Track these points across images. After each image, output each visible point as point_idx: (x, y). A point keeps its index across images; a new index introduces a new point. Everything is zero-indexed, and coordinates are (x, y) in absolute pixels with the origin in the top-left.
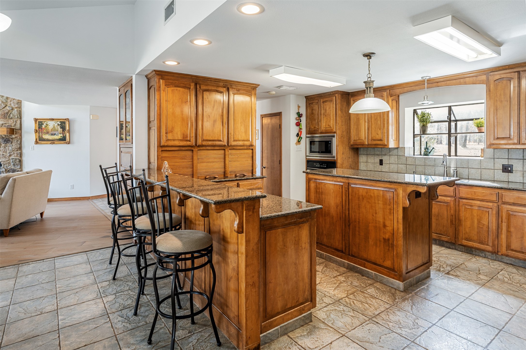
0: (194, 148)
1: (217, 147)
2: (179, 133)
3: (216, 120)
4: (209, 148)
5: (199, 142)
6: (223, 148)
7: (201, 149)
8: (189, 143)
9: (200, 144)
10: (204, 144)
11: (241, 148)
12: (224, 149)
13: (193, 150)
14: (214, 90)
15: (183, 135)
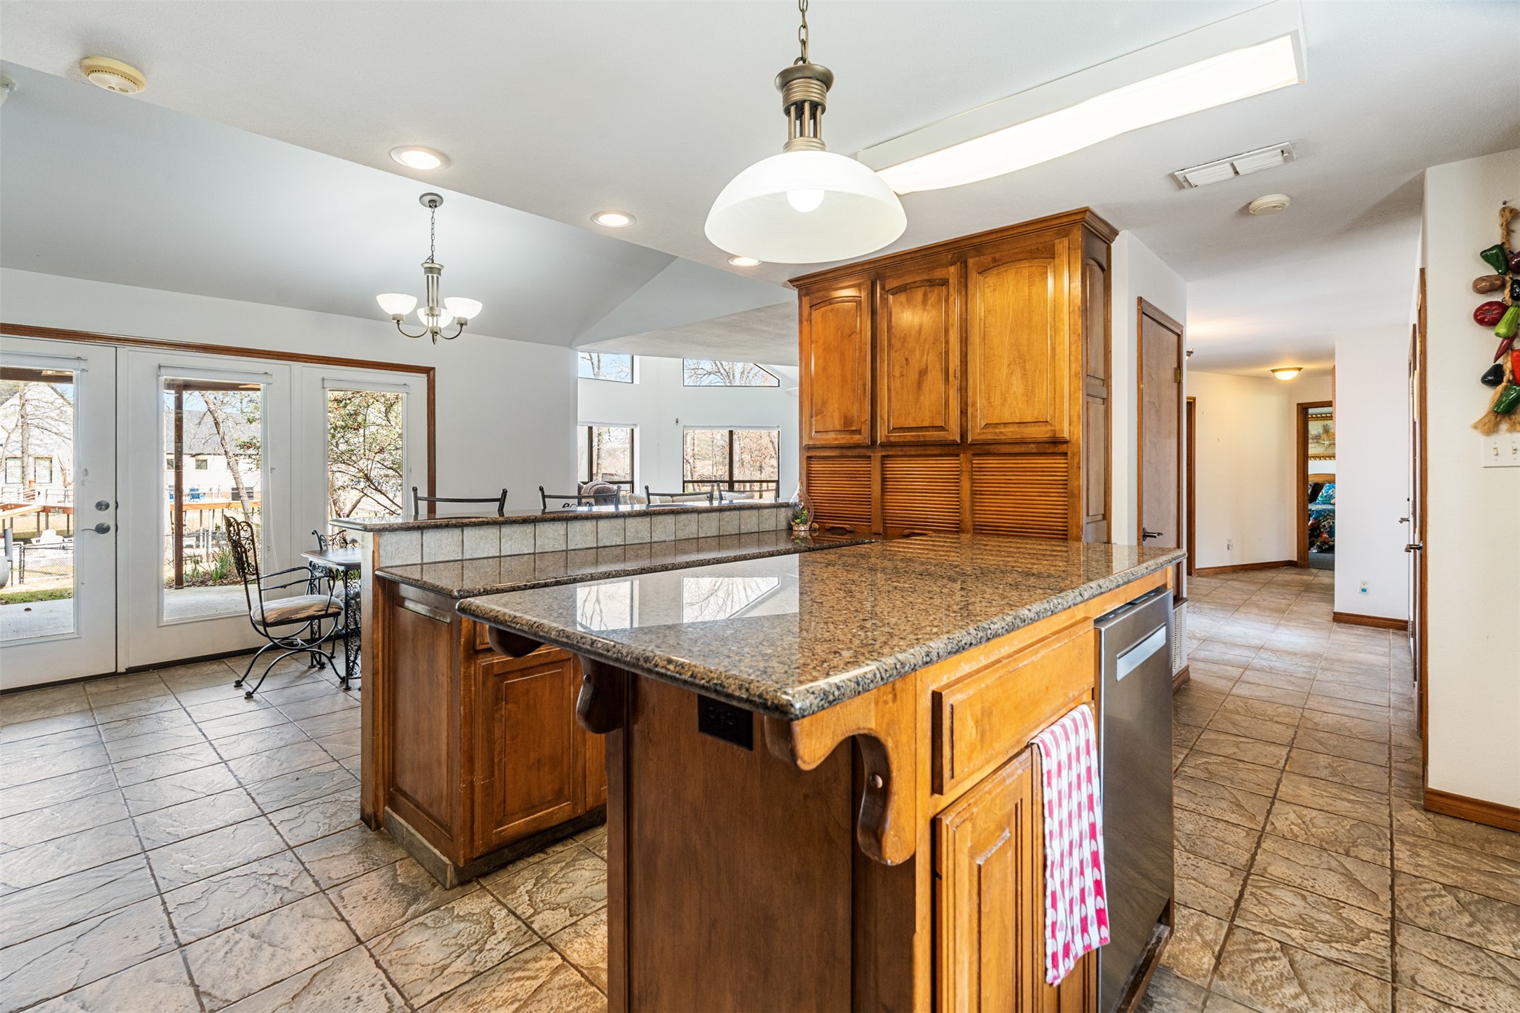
0: (874, 452)
1: (932, 448)
2: (836, 415)
3: (927, 368)
4: (912, 451)
5: (881, 435)
6: (951, 450)
7: (890, 453)
8: (856, 438)
9: (884, 440)
10: (892, 439)
11: (1017, 449)
12: (956, 452)
13: (870, 457)
14: (922, 281)
15: (845, 417)
